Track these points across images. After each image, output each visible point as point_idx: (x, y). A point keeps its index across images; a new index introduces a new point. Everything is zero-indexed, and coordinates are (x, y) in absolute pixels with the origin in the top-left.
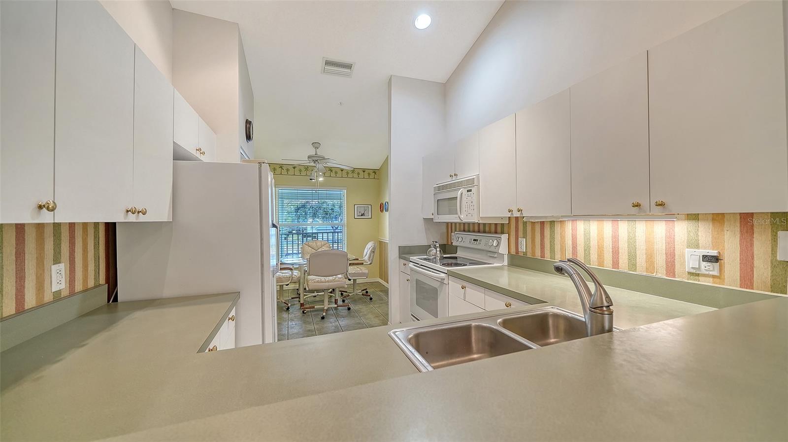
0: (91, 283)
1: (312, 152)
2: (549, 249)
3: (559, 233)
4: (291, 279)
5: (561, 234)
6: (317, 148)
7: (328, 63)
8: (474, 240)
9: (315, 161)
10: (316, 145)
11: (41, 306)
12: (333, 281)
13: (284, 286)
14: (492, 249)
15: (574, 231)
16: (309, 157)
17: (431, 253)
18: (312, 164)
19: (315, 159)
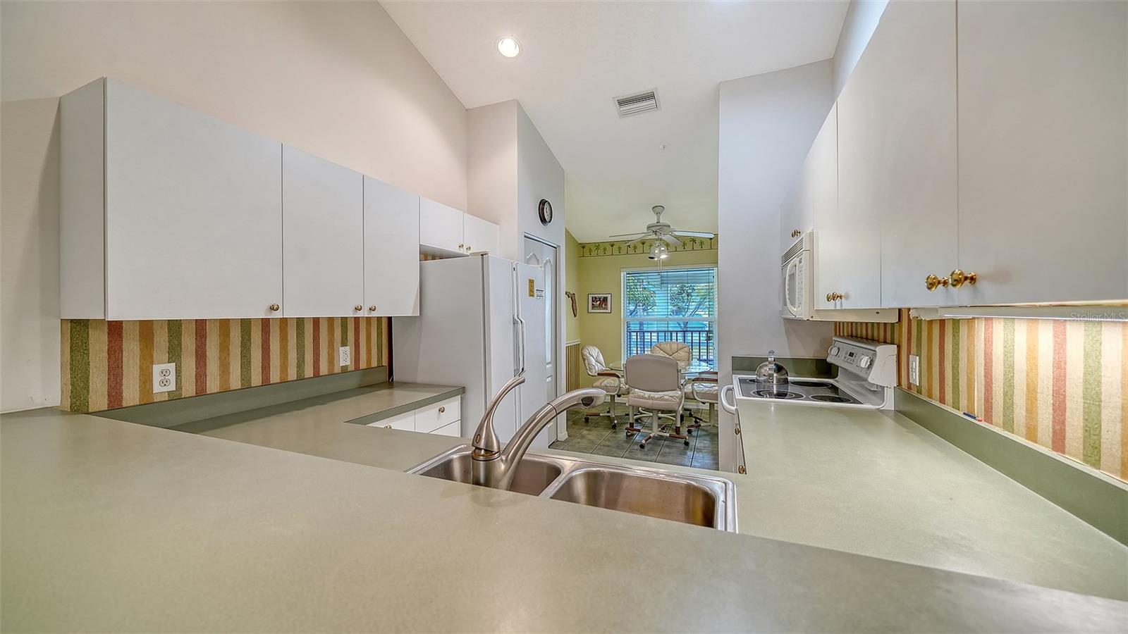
0: (374, 364)
1: (653, 220)
2: (951, 384)
3: (966, 348)
4: (618, 388)
5: (968, 350)
6: (658, 214)
7: (622, 103)
8: (851, 354)
9: (655, 232)
10: (658, 209)
11: (331, 374)
12: (661, 398)
13: (616, 398)
14: (862, 374)
15: (987, 345)
16: (649, 227)
17: (763, 370)
18: (654, 236)
19: (657, 229)
